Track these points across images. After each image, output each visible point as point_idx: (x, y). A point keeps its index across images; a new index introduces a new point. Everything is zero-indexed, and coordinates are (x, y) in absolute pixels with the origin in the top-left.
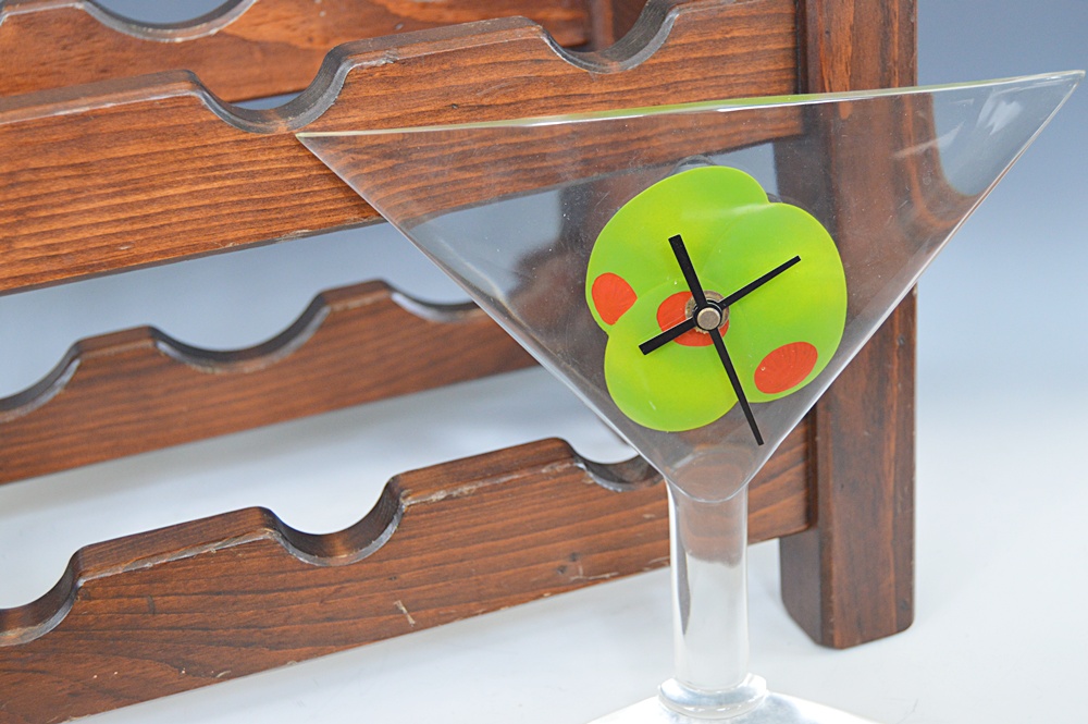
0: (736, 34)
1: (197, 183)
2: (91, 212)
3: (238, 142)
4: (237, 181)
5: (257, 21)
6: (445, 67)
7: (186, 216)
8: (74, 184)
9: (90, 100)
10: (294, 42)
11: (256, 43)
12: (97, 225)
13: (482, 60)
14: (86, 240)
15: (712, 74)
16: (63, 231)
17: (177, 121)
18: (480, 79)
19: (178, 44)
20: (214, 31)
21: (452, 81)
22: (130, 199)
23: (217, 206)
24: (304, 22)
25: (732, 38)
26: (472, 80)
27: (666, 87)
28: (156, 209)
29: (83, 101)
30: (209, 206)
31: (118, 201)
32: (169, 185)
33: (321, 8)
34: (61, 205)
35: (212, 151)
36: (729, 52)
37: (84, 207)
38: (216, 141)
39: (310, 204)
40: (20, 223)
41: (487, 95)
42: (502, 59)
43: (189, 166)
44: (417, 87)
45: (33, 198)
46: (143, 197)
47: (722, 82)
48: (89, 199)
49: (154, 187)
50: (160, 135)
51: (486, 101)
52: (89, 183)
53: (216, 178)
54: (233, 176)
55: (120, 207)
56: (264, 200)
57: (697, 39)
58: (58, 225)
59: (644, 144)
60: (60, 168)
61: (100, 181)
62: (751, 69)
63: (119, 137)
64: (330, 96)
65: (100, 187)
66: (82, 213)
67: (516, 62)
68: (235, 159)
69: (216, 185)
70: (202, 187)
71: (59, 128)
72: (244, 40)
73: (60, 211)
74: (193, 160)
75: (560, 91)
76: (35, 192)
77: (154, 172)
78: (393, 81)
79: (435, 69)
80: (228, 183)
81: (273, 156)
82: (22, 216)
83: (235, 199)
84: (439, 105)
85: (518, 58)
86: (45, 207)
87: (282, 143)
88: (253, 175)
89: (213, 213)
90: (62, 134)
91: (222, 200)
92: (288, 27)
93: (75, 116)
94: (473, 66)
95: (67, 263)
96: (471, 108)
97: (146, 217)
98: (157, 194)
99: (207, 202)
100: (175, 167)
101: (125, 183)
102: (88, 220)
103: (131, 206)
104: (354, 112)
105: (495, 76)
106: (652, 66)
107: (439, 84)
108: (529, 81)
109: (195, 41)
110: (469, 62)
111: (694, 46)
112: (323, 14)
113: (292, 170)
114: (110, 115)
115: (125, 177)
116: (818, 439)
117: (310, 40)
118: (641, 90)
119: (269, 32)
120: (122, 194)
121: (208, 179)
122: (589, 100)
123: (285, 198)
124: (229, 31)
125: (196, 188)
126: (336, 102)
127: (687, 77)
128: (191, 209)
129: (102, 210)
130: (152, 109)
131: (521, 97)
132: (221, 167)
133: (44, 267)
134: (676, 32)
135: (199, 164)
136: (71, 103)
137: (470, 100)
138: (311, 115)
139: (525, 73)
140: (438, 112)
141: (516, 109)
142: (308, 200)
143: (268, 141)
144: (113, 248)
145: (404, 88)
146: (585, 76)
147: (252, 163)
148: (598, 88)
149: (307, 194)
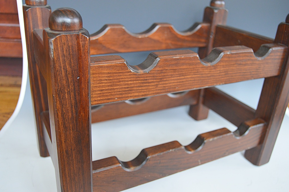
2: (173, 80)
3: (202, 67)
6: (238, 56)
7: (189, 82)
8: (172, 73)
9: (180, 55)
10: (160, 40)
11: (153, 40)
12: (174, 83)
14: (171, 86)
15: (273, 61)
16: (167, 83)
17: (193, 62)
19: (139, 38)
20: (147, 36)
21: (238, 58)
22: (181, 77)
23: (195, 80)
25: (277, 55)
26: (241, 59)
27: (266, 63)
28: (185, 80)
29: (178, 55)
30: (193, 80)
31: (179, 78)
32: (188, 75)
34: (169, 78)
35: (197, 69)
37: (172, 79)
38: (198, 67)
40: (160, 81)
41: (242, 62)
43: (193, 71)
44: (233, 59)
45: (164, 76)
46: (183, 77)
47: (274, 63)
48: (174, 77)
49: (186, 75)
50: (190, 64)
52: (175, 73)
54: (199, 74)
56: (203, 80)
57: (273, 55)
58: (167, 82)
60: (171, 70)
61: (177, 73)
63: (183, 64)
64: (219, 59)
65: (176, 74)
66: (172, 80)
67: (248, 56)
68: (201, 71)
71: (173, 61)
73: (168, 79)
74: (193, 70)
75: (252, 62)
76: (165, 75)
77: (187, 72)
78: (229, 57)
80: (198, 76)
81: (207, 71)
86: (166, 78)
87: (209, 68)
88: (202, 74)
89: (194, 82)
90: (173, 62)
91: (196, 79)
92: (160, 37)
93: (177, 59)
94: (242, 56)
95: (166, 90)
96: (239, 64)
97: (182, 82)
98: (186, 77)
100: (190, 71)
101: (181, 74)
102: (172, 81)
103: (180, 79)
104: (222, 63)
105: (244, 58)
106: (266, 59)
107: (236, 59)
108: (249, 60)
109: (143, 38)
112: (166, 35)
113: (209, 74)
114: (183, 59)
115: (181, 73)
118: (263, 63)
120: (180, 76)
121: (195, 75)
122: (256, 64)
123: (206, 80)
124: (149, 37)
125: (193, 76)
126: (220, 61)
127: (270, 62)
128: (191, 81)
129: (176, 80)
130: (190, 59)
131: (247, 63)
132: (198, 72)
133: (162, 91)
134: (271, 53)
135: (194, 71)
136: (176, 56)
137: (239, 62)
138: (214, 63)
139: (248, 58)
140: (234, 64)
141: (245, 65)
142: (209, 80)
143: (207, 68)
144: (175, 88)
145: (231, 59)
146: (256, 60)
147: (203, 72)
148: (257, 62)
149: (210, 79)
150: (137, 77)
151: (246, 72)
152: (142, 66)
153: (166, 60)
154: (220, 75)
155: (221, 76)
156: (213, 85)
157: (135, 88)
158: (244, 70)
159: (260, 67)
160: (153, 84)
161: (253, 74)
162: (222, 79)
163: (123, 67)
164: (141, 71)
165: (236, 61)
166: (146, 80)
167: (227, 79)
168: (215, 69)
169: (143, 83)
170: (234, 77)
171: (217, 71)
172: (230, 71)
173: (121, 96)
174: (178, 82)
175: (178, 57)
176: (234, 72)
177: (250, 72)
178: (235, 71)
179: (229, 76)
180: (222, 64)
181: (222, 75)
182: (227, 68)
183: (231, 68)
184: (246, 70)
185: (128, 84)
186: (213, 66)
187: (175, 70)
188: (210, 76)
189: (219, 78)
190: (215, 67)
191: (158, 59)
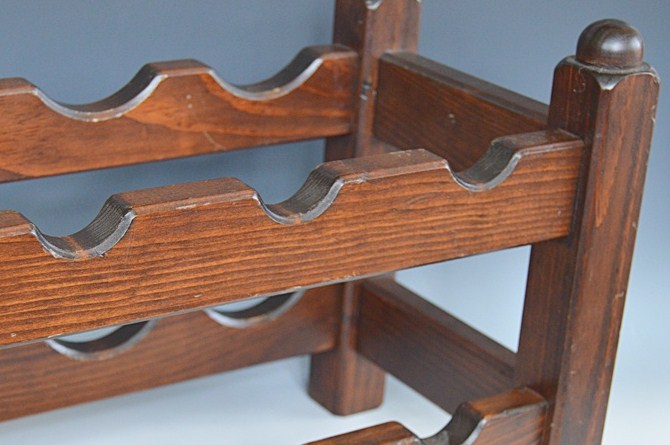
0: (549, 168)
1: (246, 255)
2: (183, 272)
3: (273, 230)
4: (269, 255)
5: (148, 109)
6: (394, 185)
7: (236, 276)
8: (178, 254)
9: (196, 200)
10: (169, 125)
11: (145, 125)
12: (185, 281)
13: (414, 182)
14: (177, 290)
15: (532, 193)
16: (165, 284)
17: (242, 215)
18: (411, 193)
19: (94, 123)
20: (119, 115)
21: (396, 194)
22: (207, 265)
23: (254, 270)
24: (177, 111)
25: (547, 171)
26: (406, 193)
27: (507, 200)
28: (221, 271)
29: (191, 200)
30: (249, 270)
31: (200, 266)
32: (230, 256)
33: (190, 102)
34: (168, 268)
35: (258, 235)
36: (544, 179)
37: (180, 269)
38: (261, 229)
39: (305, 270)
40: (142, 279)
41: (413, 203)
42: (425, 181)
43: (244, 244)
44: (377, 197)
45: (153, 263)
46: (214, 263)
47: (537, 198)
48: (184, 264)
49: (222, 258)
50: (231, 224)
51: (412, 207)
52: (186, 254)
53: (257, 252)
54: (266, 251)
55: (201, 270)
56: (281, 267)
57: (529, 171)
58: (163, 281)
59: (490, 239)
60: (172, 244)
61: (192, 252)
62: (553, 191)
63: (210, 224)
64: (328, 202)
65: (192, 256)
66: (177, 273)
67: (432, 183)
68: (269, 240)
69: (256, 256)
70: (249, 258)
71: (177, 218)
72: (137, 122)
73: (166, 271)
74: (246, 240)
75: (452, 202)
76: (155, 259)
77: (224, 247)
78: (363, 193)
79: (388, 186)
80: (263, 255)
81: (290, 239)
82: (145, 274)
83: (264, 266)
84: (386, 209)
85: (433, 180)
86: (158, 268)
87: (297, 231)
88: (277, 251)
89: (251, 274)
90: (178, 222)
91: (257, 266)
92: (167, 115)
93: (187, 210)
94: (409, 185)
95: (164, 305)
96: (403, 211)
97: (213, 277)
98: (223, 262)
99: (249, 267)
100: (235, 245)
101: (206, 254)
102: (181, 278)
103: (206, 269)
104: (339, 212)
105: (419, 192)
106: (503, 187)
107: (388, 196)
108: (437, 195)
109: (105, 122)
110: (407, 182)
111: (526, 175)
112: (190, 106)
113: (300, 248)
114: (207, 210)
115: (208, 250)
116: (553, 425)
117: (179, 124)
118: (494, 202)
119: (154, 118)
120: (203, 261)
121: (252, 253)
122: (466, 207)
123: (292, 266)
124: (129, 116)
125: (245, 258)
126: (331, 206)
127: (520, 194)
128: (240, 272)
129: (191, 271)
130: (230, 208)
131: (430, 205)
132: (261, 245)
133: (150, 308)
134: (518, 167)
135: (249, 243)
136: (184, 202)
137: (403, 206)
138: (314, 214)
139: (435, 190)
140: (385, 213)
141: (426, 212)
142: (304, 268)
143: (291, 230)
144: (191, 296)
145: (369, 198)
146: (466, 193)
147: (278, 243)
148: (471, 200)
149: (304, 264)
150: (71, 269)
151: (432, 236)
152: (87, 238)
153: (154, 217)
154: (337, 250)
155: (342, 254)
156: (320, 282)
157: (67, 304)
158: (424, 229)
159: (481, 216)
160: (120, 288)
161: (464, 239)
162: (349, 260)
163: (29, 244)
164: (81, 254)
165: (391, 201)
166: (99, 277)
167: (366, 261)
168: (317, 231)
169: (89, 287)
170: (392, 253)
171: (328, 237)
172: (372, 236)
173: (26, 327)
174: (198, 279)
175: (191, 204)
176: (387, 238)
177: (450, 233)
178: (391, 234)
179: (371, 252)
180: (341, 214)
181: (346, 249)
182: (362, 227)
183: (376, 225)
184: (432, 228)
185: (45, 293)
186: (311, 224)
187: (185, 245)
188: (305, 255)
189: (336, 259)
190: (317, 226)
191: (131, 216)
